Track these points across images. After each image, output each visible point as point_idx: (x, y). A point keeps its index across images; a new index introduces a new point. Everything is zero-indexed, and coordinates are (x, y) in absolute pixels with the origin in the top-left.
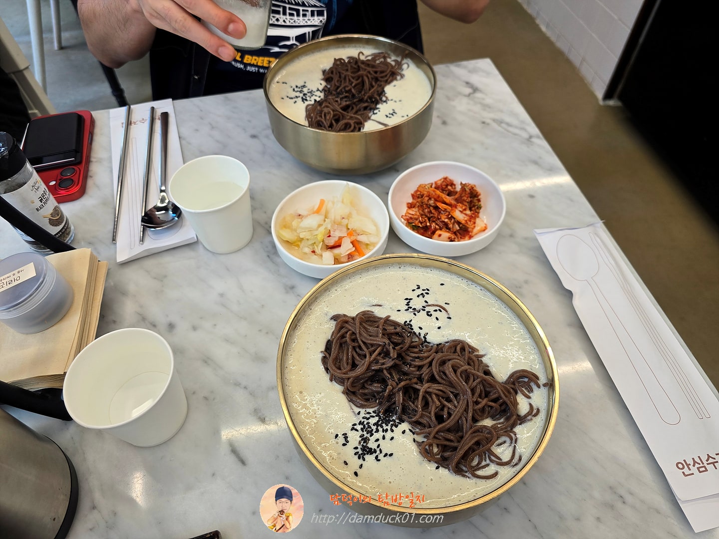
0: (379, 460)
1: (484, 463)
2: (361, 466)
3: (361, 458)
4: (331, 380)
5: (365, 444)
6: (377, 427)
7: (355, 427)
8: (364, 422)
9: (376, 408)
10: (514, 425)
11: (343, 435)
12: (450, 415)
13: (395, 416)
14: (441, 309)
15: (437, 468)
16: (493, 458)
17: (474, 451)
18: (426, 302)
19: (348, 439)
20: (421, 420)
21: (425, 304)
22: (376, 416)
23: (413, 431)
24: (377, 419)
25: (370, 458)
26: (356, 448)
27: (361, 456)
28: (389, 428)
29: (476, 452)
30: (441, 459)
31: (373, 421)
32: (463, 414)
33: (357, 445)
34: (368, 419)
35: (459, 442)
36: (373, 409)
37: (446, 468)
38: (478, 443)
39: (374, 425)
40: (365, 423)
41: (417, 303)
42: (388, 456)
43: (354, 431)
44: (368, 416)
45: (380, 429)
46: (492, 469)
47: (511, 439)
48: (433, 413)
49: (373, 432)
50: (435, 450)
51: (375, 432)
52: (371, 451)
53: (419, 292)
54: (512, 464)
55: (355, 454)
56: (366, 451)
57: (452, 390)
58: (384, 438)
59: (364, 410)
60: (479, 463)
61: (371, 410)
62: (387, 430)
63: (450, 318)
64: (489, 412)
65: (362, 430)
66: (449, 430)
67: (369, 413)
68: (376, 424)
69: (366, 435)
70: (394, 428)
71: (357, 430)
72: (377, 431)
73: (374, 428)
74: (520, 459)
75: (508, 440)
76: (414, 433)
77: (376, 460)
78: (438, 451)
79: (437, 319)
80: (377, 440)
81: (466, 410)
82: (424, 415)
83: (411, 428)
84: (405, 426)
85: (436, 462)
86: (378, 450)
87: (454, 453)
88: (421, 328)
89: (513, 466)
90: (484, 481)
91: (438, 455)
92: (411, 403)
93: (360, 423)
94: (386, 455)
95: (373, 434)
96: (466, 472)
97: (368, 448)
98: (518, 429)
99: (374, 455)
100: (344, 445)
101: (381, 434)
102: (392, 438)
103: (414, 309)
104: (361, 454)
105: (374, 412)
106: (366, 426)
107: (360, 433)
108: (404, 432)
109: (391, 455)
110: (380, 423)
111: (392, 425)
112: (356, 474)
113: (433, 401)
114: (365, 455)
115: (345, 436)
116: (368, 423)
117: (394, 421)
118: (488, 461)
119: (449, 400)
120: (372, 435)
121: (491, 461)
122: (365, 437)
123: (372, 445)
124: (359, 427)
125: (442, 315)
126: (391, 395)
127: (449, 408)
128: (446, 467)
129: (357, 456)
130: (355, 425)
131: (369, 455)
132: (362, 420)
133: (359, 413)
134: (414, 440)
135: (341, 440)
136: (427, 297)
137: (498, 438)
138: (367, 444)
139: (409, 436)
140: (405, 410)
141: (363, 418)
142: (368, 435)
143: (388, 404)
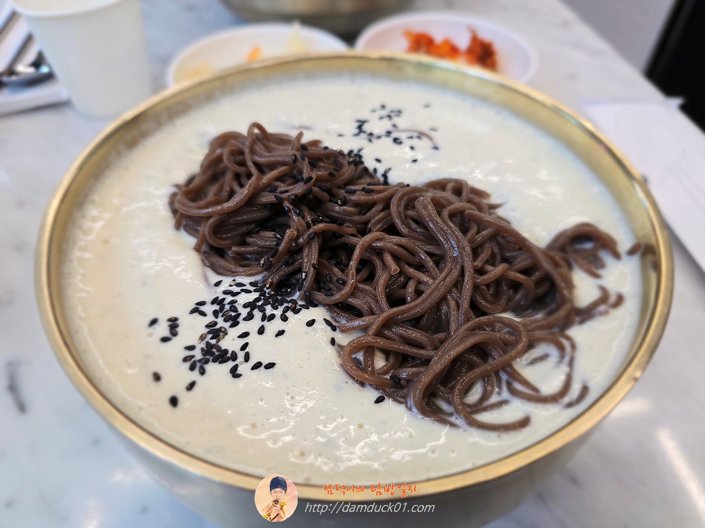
0: (239, 376)
1: (494, 399)
2: (191, 386)
3: (197, 369)
4: (178, 227)
5: (214, 342)
6: (252, 310)
7: (202, 308)
8: (224, 299)
9: (258, 278)
10: (567, 323)
11: (170, 320)
12: (418, 293)
13: (298, 294)
14: (421, 135)
15: (379, 400)
16: (518, 386)
17: (472, 367)
18: (394, 126)
19: (179, 330)
20: (352, 301)
21: (390, 128)
22: (255, 291)
23: (334, 323)
24: (255, 295)
25: (217, 371)
26: (191, 348)
27: (197, 366)
28: (278, 312)
29: (477, 371)
30: (391, 382)
31: (244, 298)
32: (450, 292)
33: (194, 340)
34: (235, 294)
35: (436, 348)
36: (252, 279)
37: (401, 403)
38: (481, 351)
39: (245, 306)
40: (226, 302)
41: (377, 126)
42: (262, 368)
43: (196, 315)
44: (236, 289)
45: (257, 314)
46: (515, 410)
47: (561, 348)
48: (380, 288)
49: (240, 319)
50: (380, 362)
51: (245, 319)
52: (223, 357)
53: (384, 113)
54: (566, 400)
55: (185, 360)
56: (212, 354)
57: (431, 248)
58: (261, 331)
59: (231, 279)
60: (485, 396)
61: (246, 280)
62: (272, 317)
63: (436, 148)
64: (510, 300)
65: (216, 314)
66: (415, 322)
67: (239, 285)
68: (251, 305)
69: (221, 323)
70: (289, 314)
71: (203, 314)
72: (250, 317)
73: (244, 312)
74: (585, 390)
75: (553, 351)
76: (334, 329)
77: (230, 376)
78: (385, 366)
79: (412, 148)
80: (245, 335)
81: (458, 284)
82: (362, 290)
83: (329, 318)
84: (318, 313)
85: (377, 388)
86: (241, 355)
87: (421, 369)
88: (378, 161)
89: (570, 405)
90: (493, 435)
91: (386, 373)
92: (336, 270)
93: (215, 301)
94: (257, 366)
95: (238, 323)
96: (451, 414)
97: (219, 349)
98: (577, 332)
99: (231, 364)
100: (165, 340)
101: (257, 322)
102: (281, 333)
103: (371, 134)
104: (200, 361)
105: (251, 284)
106: (227, 307)
107: (210, 318)
108: (311, 323)
109: (270, 366)
110: (260, 303)
111: (287, 310)
112: (174, 401)
113: (385, 266)
114: (207, 362)
115: (173, 324)
116: (232, 302)
117: (295, 302)
118: (505, 394)
119: (421, 267)
120: (235, 324)
121: (513, 392)
122: (218, 327)
123: (230, 342)
124: (209, 309)
125: (423, 145)
126: (295, 251)
127: (419, 282)
128: (401, 399)
129: (188, 364)
130: (202, 303)
131: (217, 365)
132: (222, 296)
133: (218, 284)
134: (333, 342)
135: (163, 329)
136: (396, 120)
137: (530, 346)
138: (218, 341)
139: (322, 332)
140: (321, 282)
141: (225, 293)
142: (227, 325)
143: (285, 270)
